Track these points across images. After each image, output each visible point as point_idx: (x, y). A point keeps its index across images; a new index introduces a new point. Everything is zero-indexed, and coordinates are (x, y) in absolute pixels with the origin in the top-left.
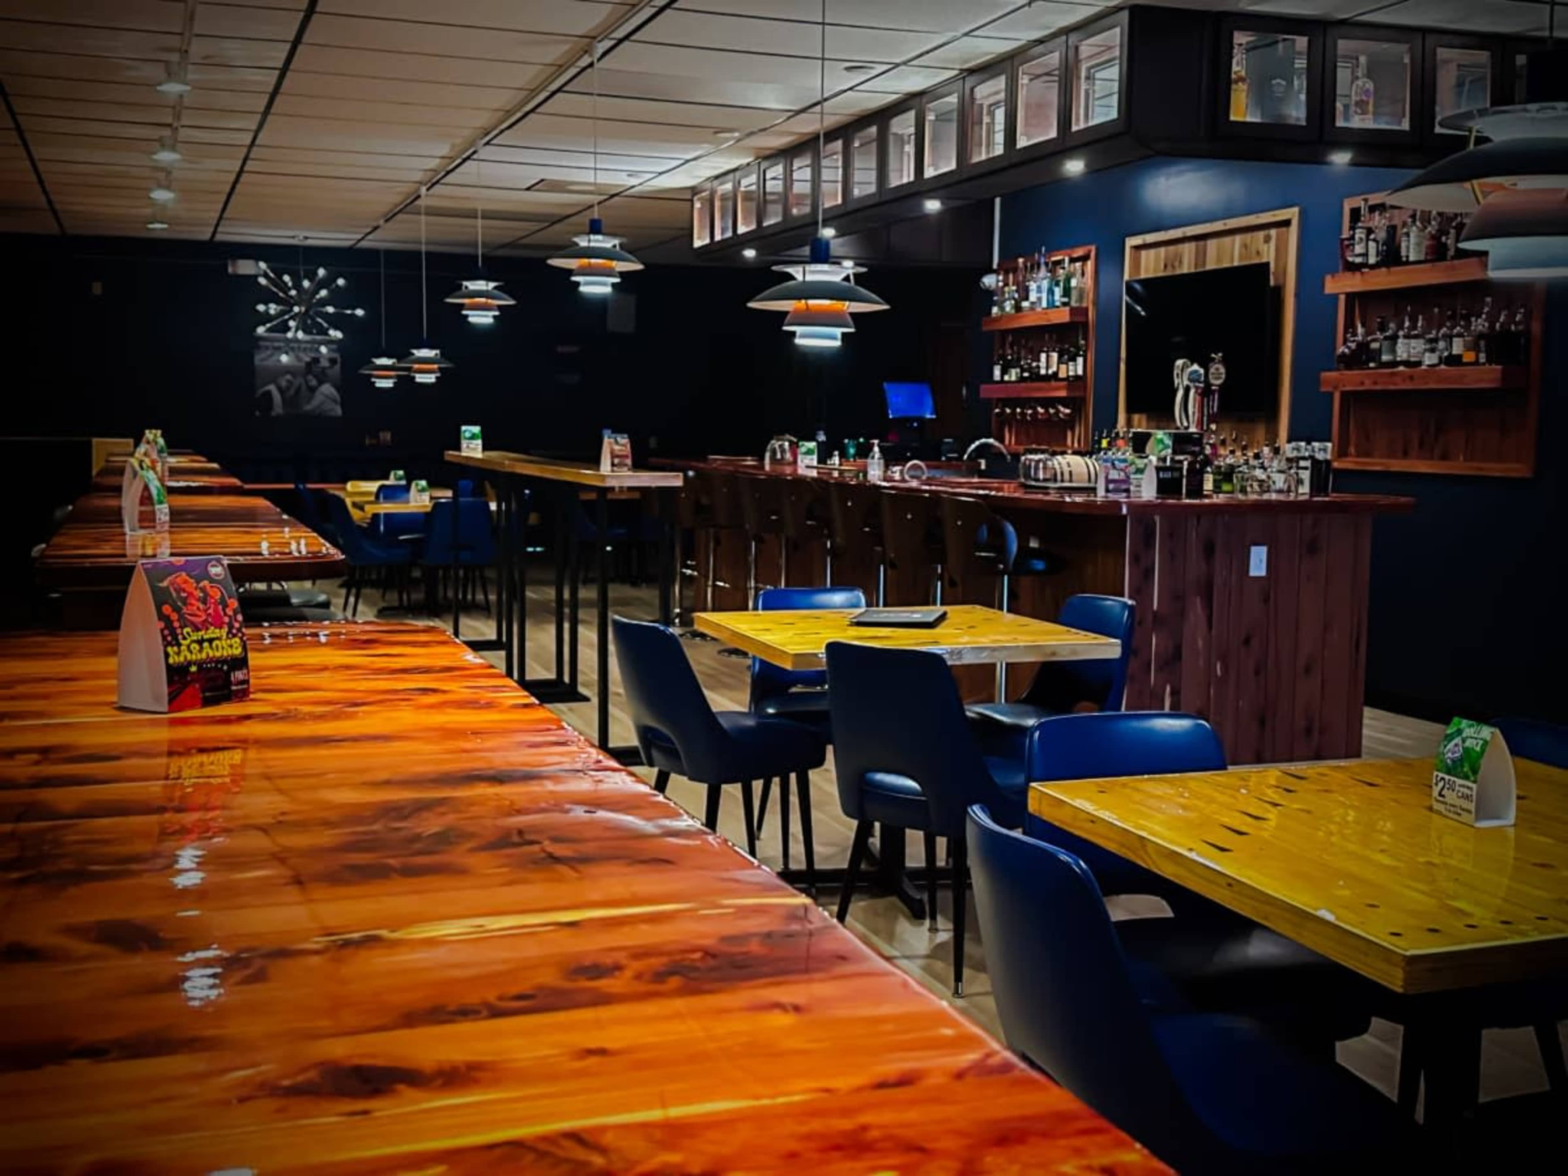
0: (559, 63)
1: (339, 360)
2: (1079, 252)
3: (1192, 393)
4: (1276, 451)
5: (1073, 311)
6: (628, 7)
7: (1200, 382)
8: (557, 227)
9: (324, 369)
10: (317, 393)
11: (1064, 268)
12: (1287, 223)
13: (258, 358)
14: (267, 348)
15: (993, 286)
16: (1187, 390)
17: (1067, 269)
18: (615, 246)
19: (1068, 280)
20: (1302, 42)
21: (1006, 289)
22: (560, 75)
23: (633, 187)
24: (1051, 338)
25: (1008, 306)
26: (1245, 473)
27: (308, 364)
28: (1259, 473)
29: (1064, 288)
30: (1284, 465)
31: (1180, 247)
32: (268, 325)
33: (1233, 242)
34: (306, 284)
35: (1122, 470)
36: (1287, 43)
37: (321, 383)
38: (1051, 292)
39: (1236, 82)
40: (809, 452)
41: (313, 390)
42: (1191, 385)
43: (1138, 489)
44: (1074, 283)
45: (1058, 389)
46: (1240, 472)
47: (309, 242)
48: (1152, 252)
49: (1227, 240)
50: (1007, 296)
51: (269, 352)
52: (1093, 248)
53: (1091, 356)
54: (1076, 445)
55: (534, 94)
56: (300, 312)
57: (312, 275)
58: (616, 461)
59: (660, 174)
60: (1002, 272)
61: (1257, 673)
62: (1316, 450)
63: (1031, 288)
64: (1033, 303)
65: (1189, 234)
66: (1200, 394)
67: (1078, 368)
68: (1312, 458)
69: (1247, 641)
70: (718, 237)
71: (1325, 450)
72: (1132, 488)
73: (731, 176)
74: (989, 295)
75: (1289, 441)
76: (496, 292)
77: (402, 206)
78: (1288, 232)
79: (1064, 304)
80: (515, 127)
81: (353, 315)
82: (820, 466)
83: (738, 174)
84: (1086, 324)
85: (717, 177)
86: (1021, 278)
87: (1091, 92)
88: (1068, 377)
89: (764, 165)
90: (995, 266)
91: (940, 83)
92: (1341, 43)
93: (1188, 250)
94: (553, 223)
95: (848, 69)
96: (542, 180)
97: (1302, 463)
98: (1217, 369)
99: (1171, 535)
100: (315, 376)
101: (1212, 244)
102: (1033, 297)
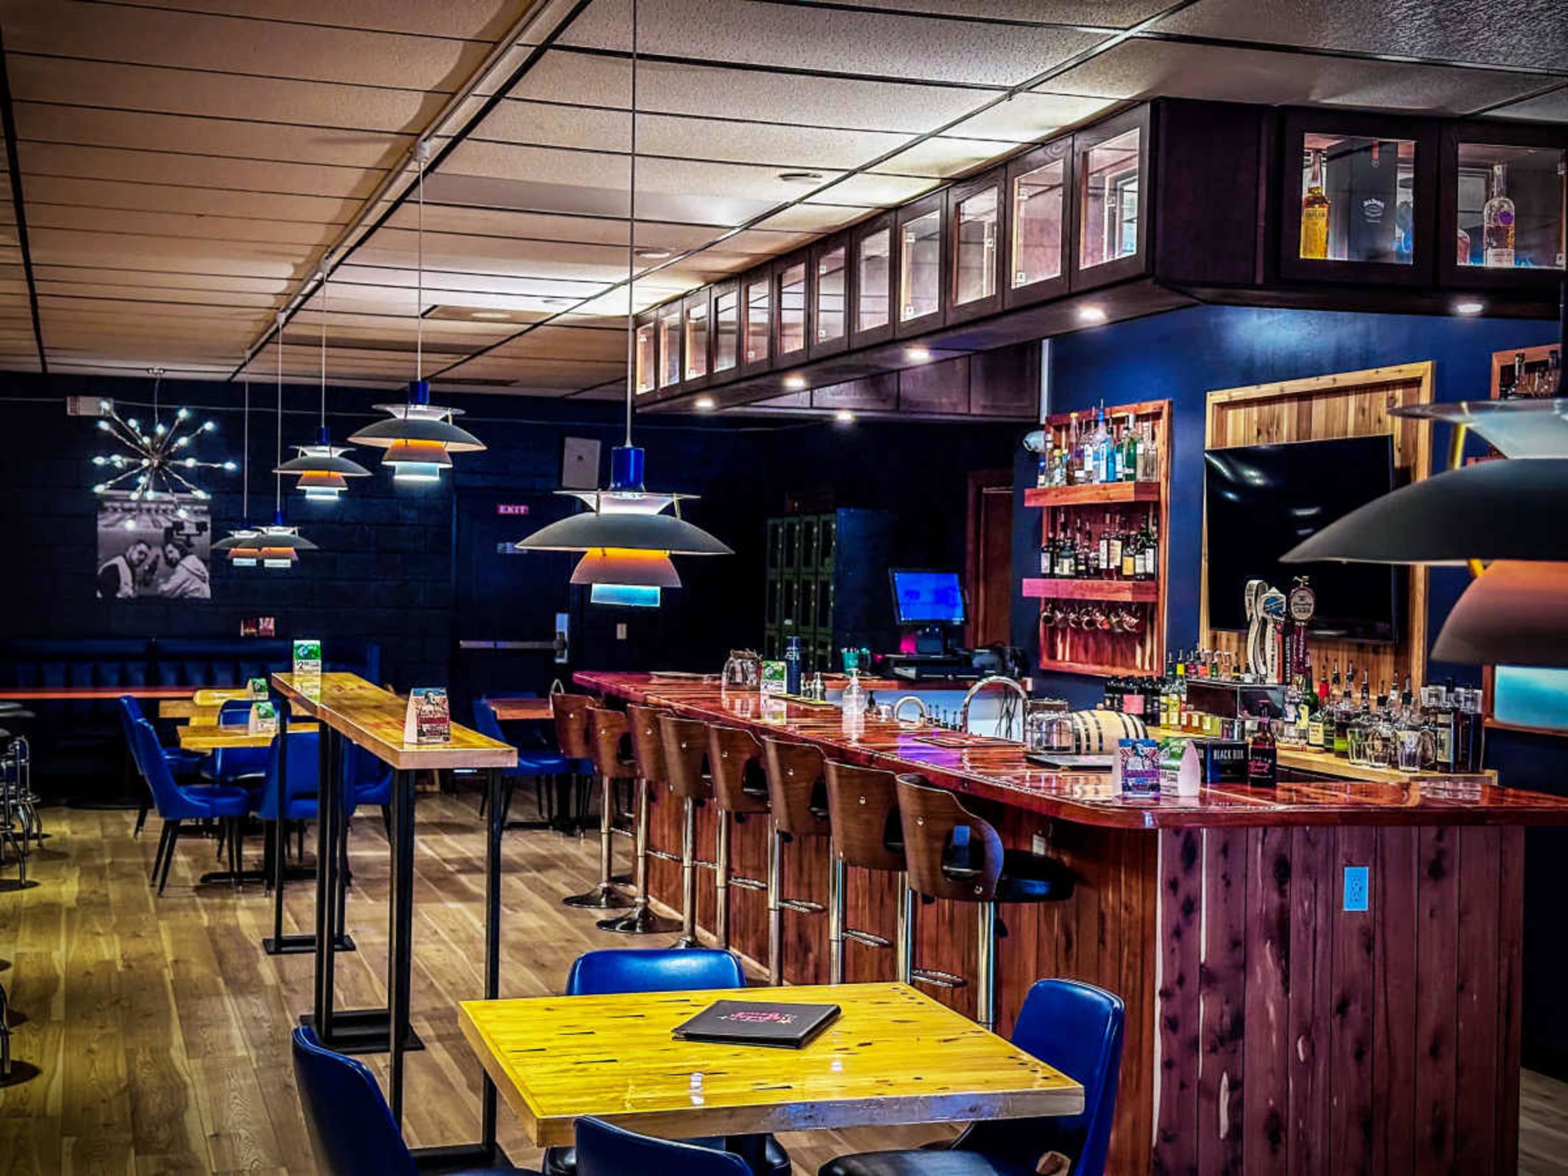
0: (387, 166)
1: (209, 525)
2: (1149, 407)
3: (1270, 627)
4: (1407, 698)
5: (1140, 487)
6: (447, 96)
7: (1281, 616)
8: (479, 359)
9: (189, 536)
10: (179, 568)
11: (1127, 428)
12: (1415, 383)
13: (102, 524)
14: (115, 510)
15: (1041, 448)
16: (1264, 622)
17: (1133, 430)
18: (446, 419)
19: (1133, 442)
20: (1405, 148)
21: (1057, 452)
22: (391, 183)
23: (558, 315)
24: (1112, 520)
25: (1058, 476)
26: (1365, 727)
27: (168, 531)
28: (1384, 729)
29: (1128, 454)
30: (1417, 719)
31: (1277, 407)
32: (111, 482)
33: (1347, 404)
34: (160, 429)
35: (1146, 756)
36: (1384, 148)
37: (184, 554)
38: (1111, 458)
39: (1311, 203)
40: (775, 675)
41: (172, 564)
42: (1268, 617)
43: (1174, 784)
44: (1140, 449)
45: (1119, 590)
46: (1358, 725)
47: (168, 375)
48: (1242, 412)
49: (1339, 401)
50: (1057, 460)
51: (117, 516)
52: (1165, 403)
53: (1164, 545)
54: (1147, 667)
55: (369, 204)
56: (151, 465)
57: (168, 418)
58: (426, 727)
59: (588, 299)
60: (1052, 430)
61: (1359, 1055)
62: (1462, 699)
63: (1086, 453)
64: (1089, 473)
65: (1288, 391)
66: (1278, 632)
67: (1145, 563)
68: (1455, 710)
69: (1342, 1008)
70: (664, 383)
71: (1474, 700)
72: (1163, 782)
73: (678, 304)
74: (1035, 457)
75: (1425, 685)
76: (343, 459)
77: (266, 336)
78: (1419, 392)
79: (1129, 477)
80: (367, 243)
81: (222, 470)
82: (790, 695)
83: (686, 302)
84: (1157, 505)
85: (665, 304)
86: (1073, 440)
87: (1118, 212)
88: (1136, 574)
89: (717, 291)
90: (1043, 421)
91: (919, 195)
92: (1463, 149)
93: (1287, 412)
94: (474, 356)
95: (784, 177)
96: (435, 307)
97: (1441, 719)
98: (1302, 598)
99: (1225, 850)
100: (176, 546)
101: (1319, 406)
102: (1089, 464)
